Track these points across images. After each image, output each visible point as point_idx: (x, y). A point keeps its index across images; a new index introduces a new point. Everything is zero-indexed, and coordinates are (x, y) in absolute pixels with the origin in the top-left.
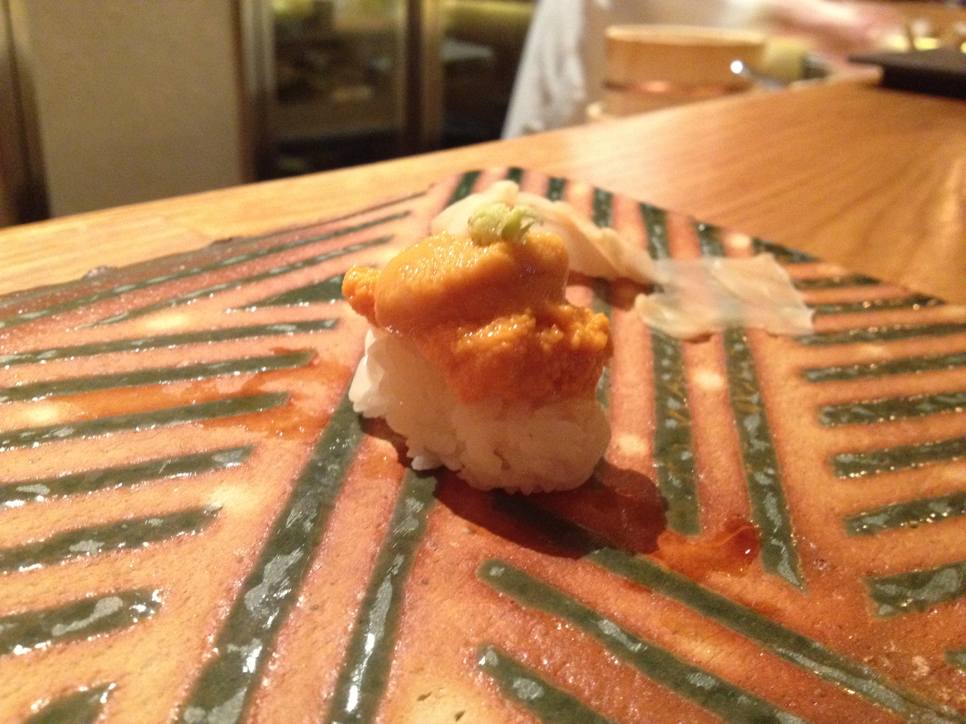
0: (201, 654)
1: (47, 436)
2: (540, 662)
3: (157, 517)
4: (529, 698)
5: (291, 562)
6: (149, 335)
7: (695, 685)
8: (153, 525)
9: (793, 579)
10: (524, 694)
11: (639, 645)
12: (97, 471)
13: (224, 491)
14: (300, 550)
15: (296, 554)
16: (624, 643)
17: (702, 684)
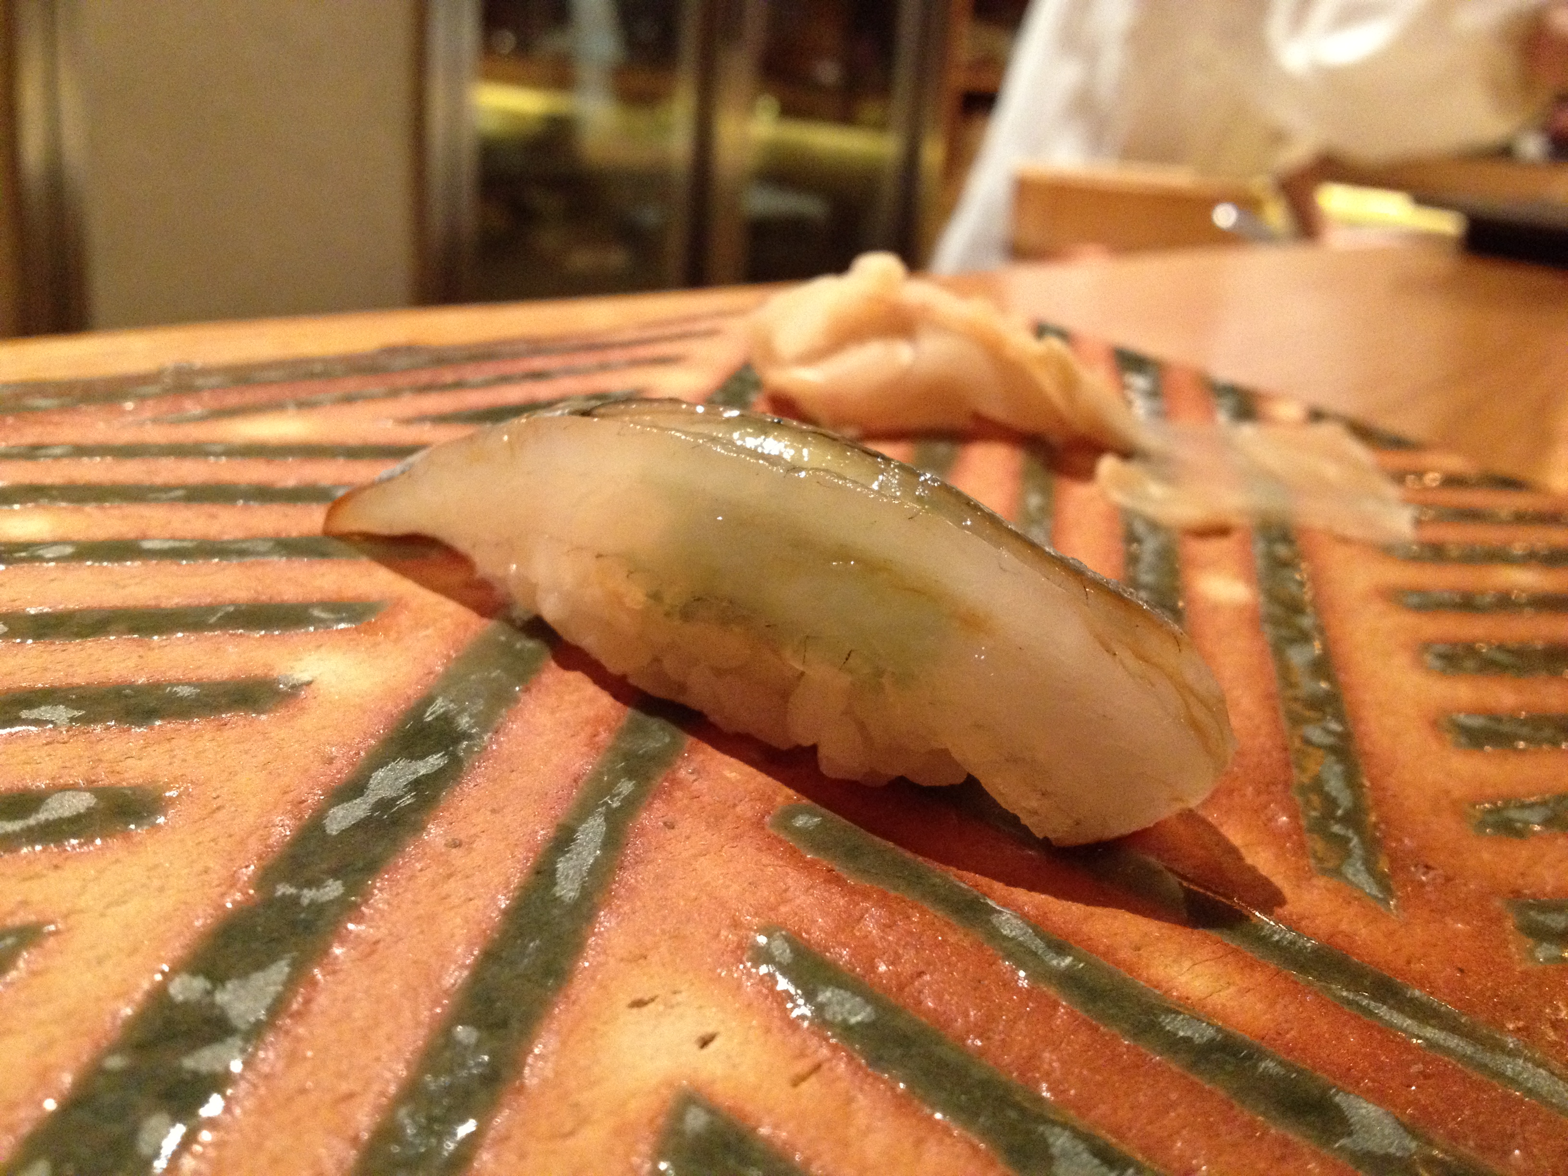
1: (23, 554)
2: (873, 968)
3: (189, 684)
4: (845, 1021)
5: (423, 772)
6: (237, 441)
7: (1175, 1035)
8: (181, 694)
9: (1371, 888)
10: (835, 1013)
11: (1067, 961)
13: (321, 659)
14: (444, 755)
15: (435, 761)
16: (1040, 952)
17: (1189, 1033)
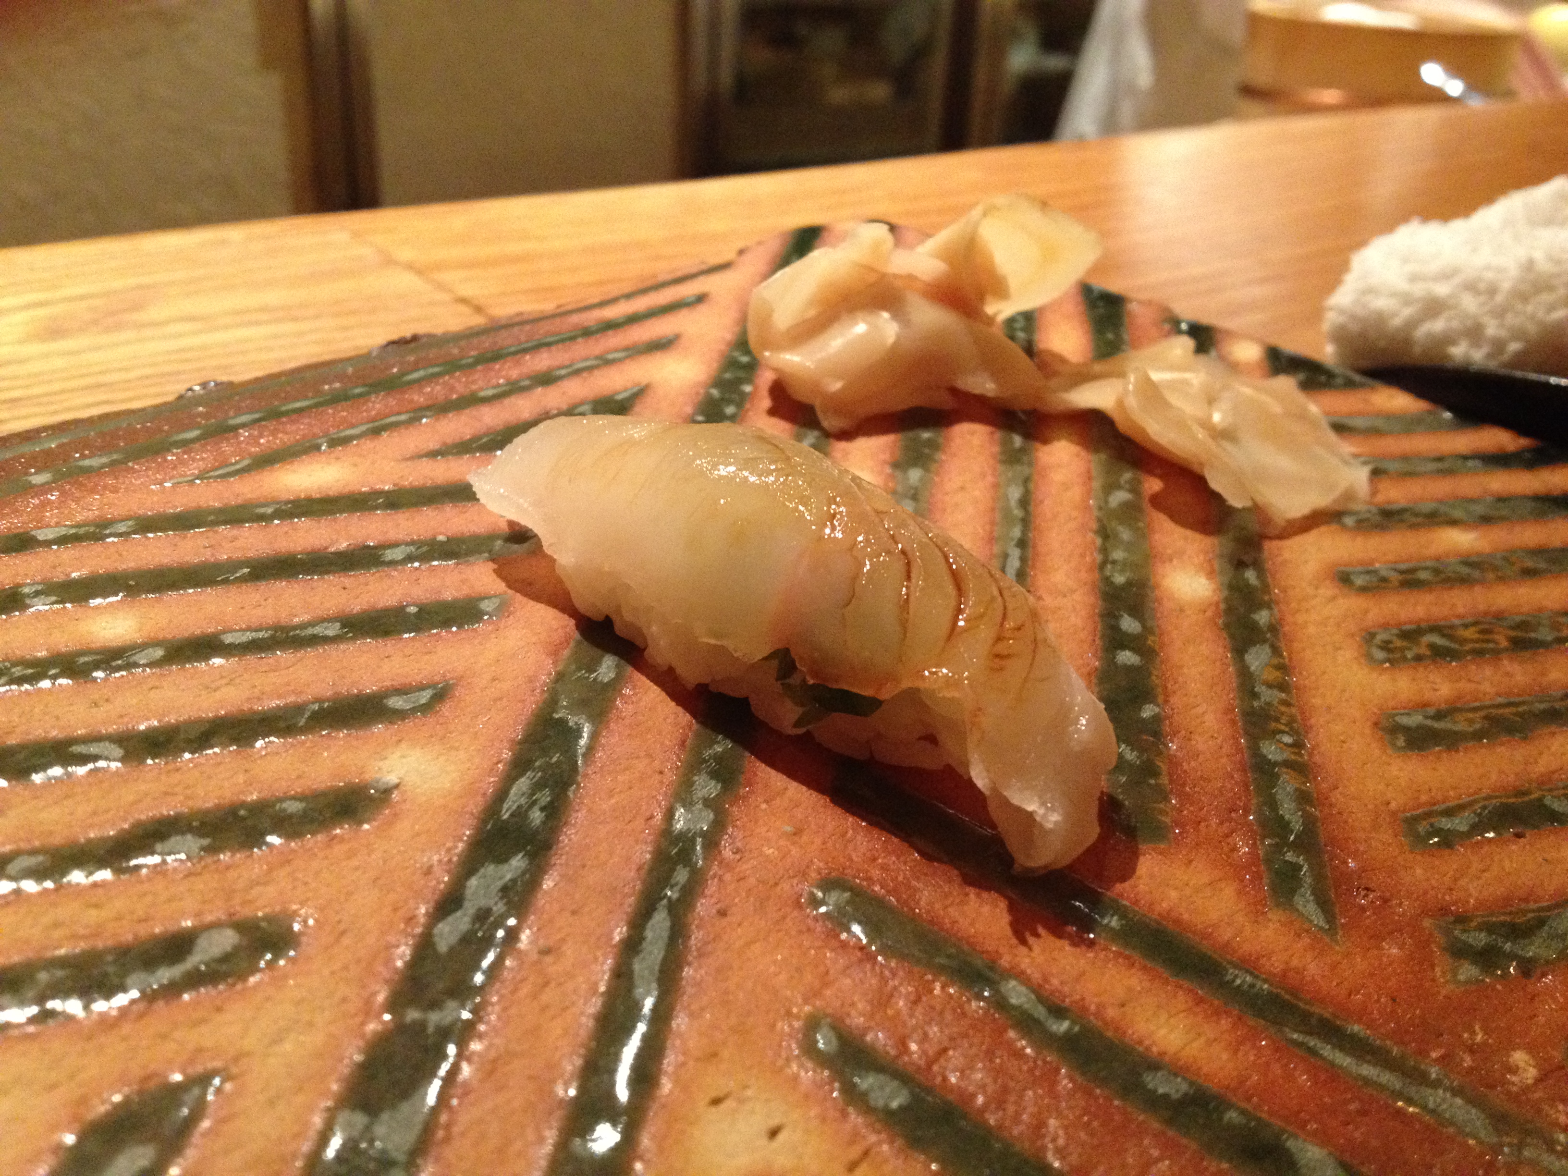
0: (363, 1024)
1: (120, 662)
2: (905, 1050)
3: (294, 798)
4: (886, 1106)
5: (509, 876)
6: (285, 496)
7: (1155, 1091)
8: (289, 811)
9: (1318, 919)
10: (878, 1100)
11: (1065, 1025)
12: (200, 721)
13: (403, 757)
14: (523, 857)
15: (518, 863)
16: (1042, 1018)
17: (1167, 1090)
